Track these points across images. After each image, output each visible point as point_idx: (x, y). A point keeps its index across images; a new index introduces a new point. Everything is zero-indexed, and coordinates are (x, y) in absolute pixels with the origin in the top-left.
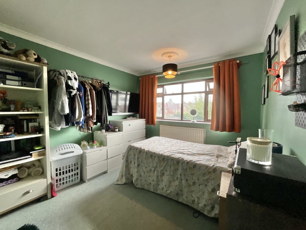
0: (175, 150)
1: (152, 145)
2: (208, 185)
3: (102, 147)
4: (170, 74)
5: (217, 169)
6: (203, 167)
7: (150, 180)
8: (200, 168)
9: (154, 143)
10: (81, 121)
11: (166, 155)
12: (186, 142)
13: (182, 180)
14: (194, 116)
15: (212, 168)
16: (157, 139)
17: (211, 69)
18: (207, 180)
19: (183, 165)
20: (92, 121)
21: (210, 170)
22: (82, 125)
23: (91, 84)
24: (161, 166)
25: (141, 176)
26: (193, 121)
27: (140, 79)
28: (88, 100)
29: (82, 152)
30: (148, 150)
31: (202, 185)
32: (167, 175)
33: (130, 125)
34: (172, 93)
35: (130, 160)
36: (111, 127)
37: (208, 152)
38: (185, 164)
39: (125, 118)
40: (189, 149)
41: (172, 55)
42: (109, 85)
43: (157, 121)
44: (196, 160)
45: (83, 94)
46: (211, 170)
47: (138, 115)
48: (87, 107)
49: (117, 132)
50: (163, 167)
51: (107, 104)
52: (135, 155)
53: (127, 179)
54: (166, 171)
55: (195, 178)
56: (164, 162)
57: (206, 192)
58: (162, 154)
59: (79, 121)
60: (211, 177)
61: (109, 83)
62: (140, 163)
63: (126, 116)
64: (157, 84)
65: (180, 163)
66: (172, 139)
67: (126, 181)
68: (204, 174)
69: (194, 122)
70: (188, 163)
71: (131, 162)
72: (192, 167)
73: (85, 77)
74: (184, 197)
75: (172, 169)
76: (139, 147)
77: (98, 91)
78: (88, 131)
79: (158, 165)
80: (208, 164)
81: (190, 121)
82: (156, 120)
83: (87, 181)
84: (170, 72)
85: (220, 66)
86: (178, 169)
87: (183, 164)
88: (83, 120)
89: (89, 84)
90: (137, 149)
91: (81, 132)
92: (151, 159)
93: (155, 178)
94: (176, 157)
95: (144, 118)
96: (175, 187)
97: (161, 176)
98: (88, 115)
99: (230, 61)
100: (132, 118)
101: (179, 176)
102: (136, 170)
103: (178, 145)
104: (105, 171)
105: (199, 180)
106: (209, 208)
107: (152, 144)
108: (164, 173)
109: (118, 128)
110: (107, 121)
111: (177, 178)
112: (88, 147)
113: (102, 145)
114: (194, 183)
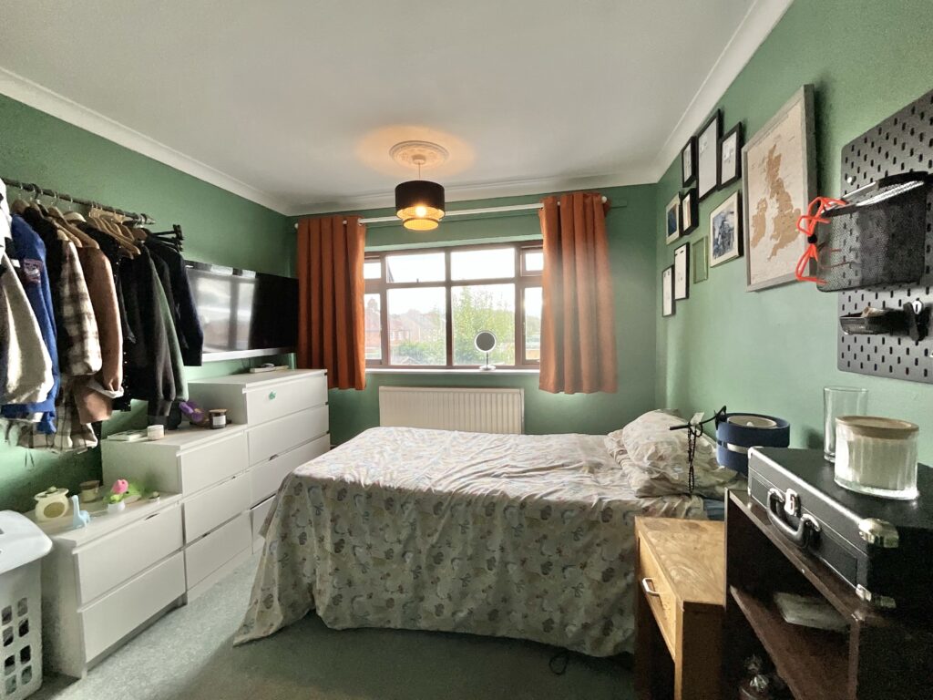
0: (463, 469)
1: (376, 460)
2: (589, 561)
3: (159, 503)
4: (421, 215)
5: (612, 511)
6: (572, 511)
7: (387, 591)
8: (562, 516)
9: (381, 453)
10: (42, 397)
11: (446, 491)
12: (482, 435)
13: (506, 564)
14: (489, 351)
15: (598, 510)
16: (384, 439)
17: (535, 213)
18: (587, 550)
19: (508, 516)
20: (103, 392)
21: (594, 518)
22: (44, 418)
23: (89, 229)
24: (428, 532)
25: (350, 583)
26: (485, 367)
27: (296, 226)
28: (76, 298)
29: (46, 546)
30: (374, 484)
31: (571, 566)
32: (453, 560)
33: (272, 396)
34: (415, 281)
35: (297, 533)
36: (191, 411)
37: (561, 458)
38: (514, 511)
39: (246, 368)
40: (501, 458)
41: (427, 152)
42: (180, 238)
43: (368, 374)
44: (544, 492)
45: (42, 273)
46: (596, 514)
47: (292, 355)
48: (73, 331)
49: (220, 427)
50: (437, 535)
51: (175, 316)
52: (318, 510)
53: (290, 606)
54: (449, 544)
55: (549, 551)
56: (441, 518)
57: (586, 584)
58: (429, 490)
59: (28, 399)
60: (597, 536)
61: (177, 229)
62: (347, 538)
63: (247, 364)
64: (363, 247)
65: (499, 511)
66: (436, 432)
67: (285, 617)
68: (575, 534)
69: (487, 369)
70: (523, 504)
71: (303, 538)
72: (538, 515)
73: (47, 193)
74: (517, 616)
75: (471, 534)
76: (334, 478)
77: (126, 261)
78: (81, 442)
79: (418, 533)
80: (585, 498)
81: (477, 367)
82: (366, 371)
83: (84, 674)
84: (421, 210)
85: (559, 207)
86: (489, 532)
87: (508, 512)
88: (49, 394)
89: (73, 226)
90: (325, 484)
91: (32, 450)
92: (386, 513)
93: (408, 579)
94: (479, 493)
95: (321, 367)
96: (484, 596)
97: (430, 568)
98: (78, 370)
99: (586, 194)
100: (271, 367)
101: (497, 555)
102: (329, 565)
103: (463, 449)
104: (176, 601)
105: (563, 553)
106: (595, 632)
107: (377, 456)
108: (440, 555)
109: (225, 414)
110: (179, 390)
111: (491, 562)
112: (84, 516)
113: (156, 494)
114: (547, 567)
